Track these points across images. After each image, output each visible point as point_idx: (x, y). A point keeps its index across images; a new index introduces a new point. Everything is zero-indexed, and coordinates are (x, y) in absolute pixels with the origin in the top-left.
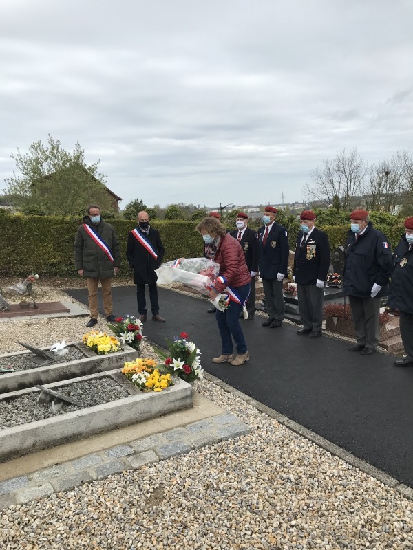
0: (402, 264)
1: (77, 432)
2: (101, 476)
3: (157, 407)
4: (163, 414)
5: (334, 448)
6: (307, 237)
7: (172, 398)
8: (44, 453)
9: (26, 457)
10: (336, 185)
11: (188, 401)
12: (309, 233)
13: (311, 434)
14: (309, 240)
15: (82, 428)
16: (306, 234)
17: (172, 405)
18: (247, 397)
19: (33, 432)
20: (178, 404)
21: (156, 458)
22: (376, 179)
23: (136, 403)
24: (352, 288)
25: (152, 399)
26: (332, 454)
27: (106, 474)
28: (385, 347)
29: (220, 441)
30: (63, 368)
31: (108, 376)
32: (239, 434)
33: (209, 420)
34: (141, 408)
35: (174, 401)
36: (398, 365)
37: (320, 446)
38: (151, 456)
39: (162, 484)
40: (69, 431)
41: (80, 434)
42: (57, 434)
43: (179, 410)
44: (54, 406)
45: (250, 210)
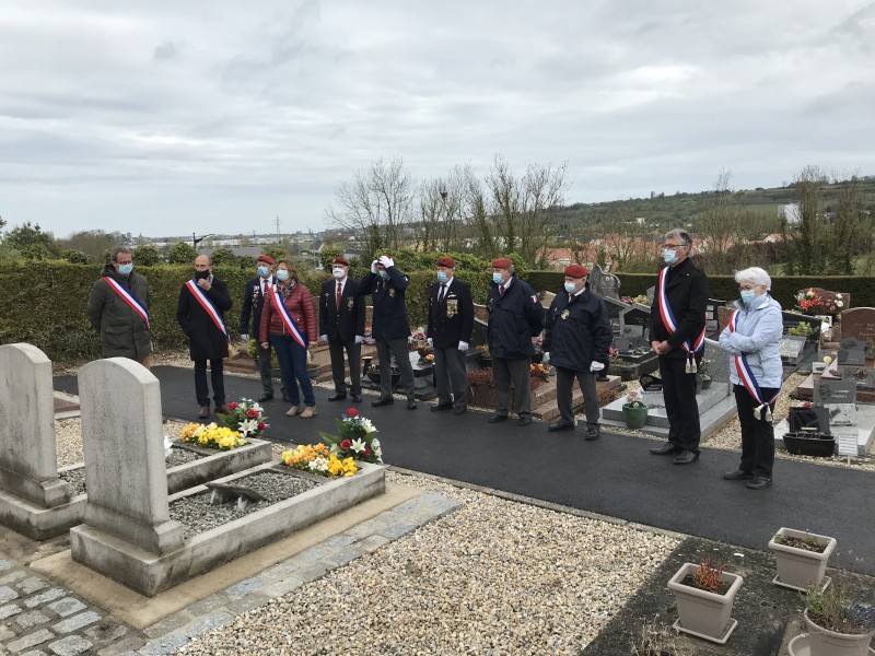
0: (564, 317)
1: (280, 529)
2: (342, 564)
3: (354, 494)
4: (359, 502)
5: (557, 506)
6: (446, 290)
7: (367, 482)
8: (251, 555)
9: (234, 562)
10: (374, 209)
11: (381, 484)
12: (448, 284)
13: (527, 499)
14: (448, 293)
15: (285, 524)
16: (444, 286)
17: (367, 490)
18: (434, 477)
19: (239, 532)
20: (372, 489)
21: (387, 541)
22: (429, 204)
23: (334, 490)
24: (501, 350)
25: (349, 484)
26: (556, 511)
27: (346, 561)
28: (538, 416)
29: (439, 517)
30: (187, 470)
31: (267, 471)
32: (454, 509)
33: (413, 501)
34: (340, 495)
35: (368, 486)
36: (553, 430)
37: (542, 507)
38: (381, 541)
39: (409, 560)
40: (272, 528)
41: (283, 532)
42: (261, 532)
43: (373, 496)
44: (241, 504)
45: (222, 243)
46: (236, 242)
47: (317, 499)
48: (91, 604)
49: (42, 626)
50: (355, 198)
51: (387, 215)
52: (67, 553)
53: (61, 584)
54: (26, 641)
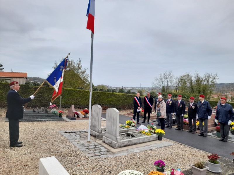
4: (152, 141)
11: (157, 138)
44: (130, 137)
45: (128, 89)
46: (131, 89)
47: (144, 139)
48: (106, 148)
49: (99, 150)
50: (159, 80)
51: (167, 84)
52: (102, 141)
53: (101, 145)
54: (97, 151)
